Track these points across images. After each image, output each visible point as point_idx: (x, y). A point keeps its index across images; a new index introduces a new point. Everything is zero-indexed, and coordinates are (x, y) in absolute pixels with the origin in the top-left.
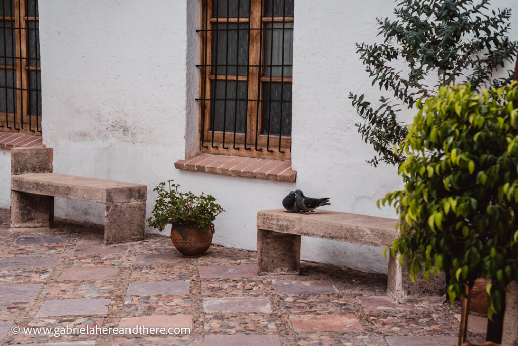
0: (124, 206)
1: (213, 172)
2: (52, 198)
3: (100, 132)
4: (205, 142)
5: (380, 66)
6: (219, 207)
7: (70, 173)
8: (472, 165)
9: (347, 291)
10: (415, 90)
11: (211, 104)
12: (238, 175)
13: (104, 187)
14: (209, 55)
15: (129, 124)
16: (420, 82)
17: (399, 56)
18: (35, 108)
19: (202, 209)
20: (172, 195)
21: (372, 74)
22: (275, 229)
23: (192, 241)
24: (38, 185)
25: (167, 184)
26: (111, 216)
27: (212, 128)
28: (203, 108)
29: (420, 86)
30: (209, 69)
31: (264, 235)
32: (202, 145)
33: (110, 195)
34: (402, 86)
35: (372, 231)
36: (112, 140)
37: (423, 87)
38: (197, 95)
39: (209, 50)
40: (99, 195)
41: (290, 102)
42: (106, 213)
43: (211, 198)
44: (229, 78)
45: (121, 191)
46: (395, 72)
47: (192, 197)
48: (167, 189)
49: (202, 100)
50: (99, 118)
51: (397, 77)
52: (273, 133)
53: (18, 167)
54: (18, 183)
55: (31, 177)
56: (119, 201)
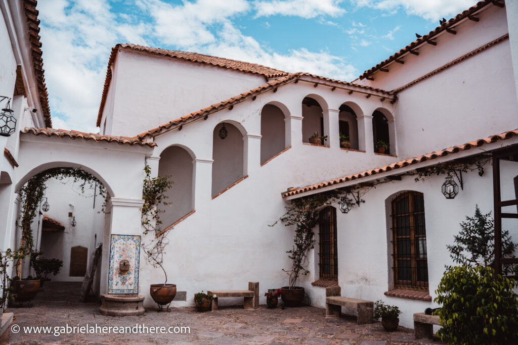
0: (365, 310)
1: (398, 297)
2: (341, 306)
3: (357, 281)
4: (396, 284)
5: (458, 254)
6: (399, 311)
7: (348, 296)
8: (462, 299)
10: (474, 263)
11: (398, 269)
13: (356, 302)
14: (396, 250)
15: (368, 277)
16: (476, 260)
17: (464, 250)
18: (336, 272)
19: (393, 311)
20: (381, 306)
21: (452, 258)
22: (420, 321)
24: (334, 301)
25: (380, 302)
26: (359, 314)
27: (399, 279)
28: (395, 271)
29: (476, 262)
30: (396, 256)
31: (417, 323)
32: (395, 286)
33: (359, 305)
34: (468, 262)
36: (362, 284)
37: (478, 262)
38: (392, 266)
39: (396, 248)
40: (355, 305)
41: (427, 268)
42: (357, 312)
43: (396, 307)
44: (404, 259)
45: (363, 304)
46: (464, 256)
47: (389, 307)
48: (380, 303)
49: (394, 268)
50: (357, 275)
51: (465, 258)
52: (422, 281)
53: (328, 294)
54: (328, 300)
55: (332, 298)
56: (363, 308)
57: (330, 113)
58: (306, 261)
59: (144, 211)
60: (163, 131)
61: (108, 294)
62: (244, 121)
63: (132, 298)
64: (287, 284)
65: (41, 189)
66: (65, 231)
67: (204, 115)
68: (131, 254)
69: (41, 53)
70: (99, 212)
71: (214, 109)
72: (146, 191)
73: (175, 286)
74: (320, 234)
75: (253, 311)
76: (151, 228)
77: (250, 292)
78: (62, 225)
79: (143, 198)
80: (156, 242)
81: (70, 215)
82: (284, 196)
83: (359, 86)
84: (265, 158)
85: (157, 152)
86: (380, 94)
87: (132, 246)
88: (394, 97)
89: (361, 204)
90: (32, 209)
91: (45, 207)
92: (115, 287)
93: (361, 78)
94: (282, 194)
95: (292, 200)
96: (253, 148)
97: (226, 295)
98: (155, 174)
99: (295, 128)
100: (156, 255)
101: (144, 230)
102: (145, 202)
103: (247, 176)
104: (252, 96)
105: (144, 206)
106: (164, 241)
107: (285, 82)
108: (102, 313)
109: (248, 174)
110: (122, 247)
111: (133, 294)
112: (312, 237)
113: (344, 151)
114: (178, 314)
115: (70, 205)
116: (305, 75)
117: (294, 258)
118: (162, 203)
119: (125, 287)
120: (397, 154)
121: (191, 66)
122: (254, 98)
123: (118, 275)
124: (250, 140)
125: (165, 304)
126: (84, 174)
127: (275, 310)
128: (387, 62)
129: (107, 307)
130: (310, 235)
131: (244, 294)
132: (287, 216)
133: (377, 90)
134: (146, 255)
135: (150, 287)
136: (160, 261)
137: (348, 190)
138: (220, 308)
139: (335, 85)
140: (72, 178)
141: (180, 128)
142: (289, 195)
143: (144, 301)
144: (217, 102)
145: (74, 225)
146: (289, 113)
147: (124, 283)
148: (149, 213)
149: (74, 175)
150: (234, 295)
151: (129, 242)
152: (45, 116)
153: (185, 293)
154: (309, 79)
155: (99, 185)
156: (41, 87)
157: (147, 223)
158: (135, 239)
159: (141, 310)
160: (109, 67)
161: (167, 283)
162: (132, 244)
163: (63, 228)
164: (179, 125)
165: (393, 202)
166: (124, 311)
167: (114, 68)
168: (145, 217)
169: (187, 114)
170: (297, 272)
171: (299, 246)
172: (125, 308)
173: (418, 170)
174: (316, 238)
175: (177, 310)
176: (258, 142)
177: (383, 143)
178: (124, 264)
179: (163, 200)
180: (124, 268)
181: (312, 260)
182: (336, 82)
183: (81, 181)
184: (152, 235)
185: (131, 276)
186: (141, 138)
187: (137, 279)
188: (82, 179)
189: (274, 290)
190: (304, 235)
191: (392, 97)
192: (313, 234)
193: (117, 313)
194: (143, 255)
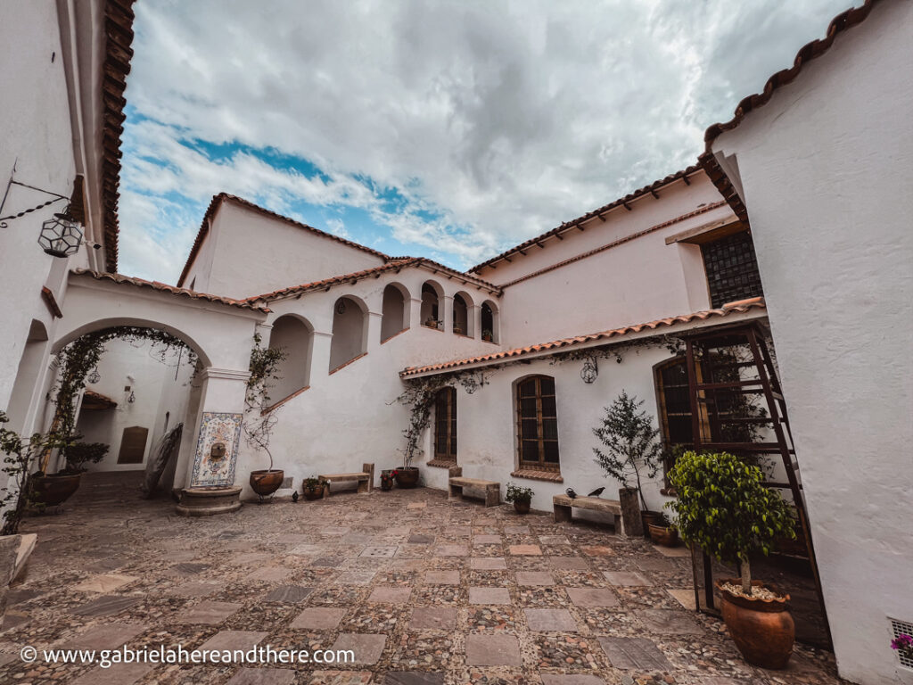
0: (492, 492)
1: (527, 478)
2: (461, 488)
3: (479, 461)
4: (521, 465)
6: (532, 493)
9: (597, 533)
11: (523, 450)
12: (537, 479)
13: (485, 484)
15: (491, 458)
18: (454, 451)
19: (526, 493)
20: (513, 488)
22: (561, 504)
23: (523, 507)
25: (510, 483)
26: (488, 496)
27: (524, 459)
28: (519, 451)
30: (521, 437)
31: (556, 506)
33: (488, 487)
35: (608, 506)
36: (484, 464)
38: (517, 447)
39: (521, 430)
40: (483, 487)
42: (486, 495)
43: (530, 490)
44: (530, 440)
45: (491, 485)
47: (521, 489)
50: (479, 456)
52: (551, 462)
53: (451, 475)
54: (451, 482)
55: (455, 479)
56: (491, 489)
57: (446, 300)
58: (421, 441)
59: (250, 385)
60: (279, 297)
61: (191, 487)
62: (366, 298)
63: (226, 491)
64: (401, 464)
65: (95, 353)
66: (118, 408)
67: (325, 286)
68: (228, 435)
69: (119, 167)
70: (185, 385)
71: (337, 281)
72: (254, 362)
73: (282, 472)
74: (436, 414)
75: (369, 496)
76: (256, 405)
77: (365, 474)
78: (114, 400)
79: (250, 370)
80: (261, 421)
81: (127, 389)
82: (402, 375)
83: (473, 278)
84: (385, 336)
85: (270, 320)
86: (489, 288)
87: (230, 426)
88: (500, 292)
89: (485, 385)
90: (77, 377)
91: (92, 378)
92: (201, 478)
93: (470, 271)
94: (400, 373)
95: (409, 380)
96: (374, 325)
97: (340, 479)
98: (265, 344)
99: (414, 309)
100: (261, 436)
101: (248, 407)
102: (253, 375)
103: (366, 354)
104: (376, 274)
105: (251, 379)
106: (272, 420)
107: (408, 265)
108: (181, 514)
109: (368, 351)
110: (217, 427)
111: (225, 487)
112: (428, 416)
113: (456, 336)
114: (284, 505)
115: (129, 378)
116: (427, 261)
117: (409, 437)
118: (272, 376)
119: (216, 477)
120: (500, 343)
121: (309, 234)
122: (378, 277)
123: (207, 463)
124: (371, 317)
125: (268, 494)
126: (168, 337)
127: (391, 493)
128: (497, 259)
129: (188, 505)
130: (427, 414)
131: (359, 477)
132: (404, 395)
133: (487, 284)
134: (248, 437)
135: (250, 474)
136: (264, 443)
137: (471, 371)
138: (333, 494)
139: (452, 274)
140: (149, 341)
141: (299, 297)
142: (408, 374)
143: (241, 493)
144: (340, 274)
145: (131, 401)
146: (409, 295)
147: (214, 472)
148: (255, 387)
149: (152, 337)
150: (348, 478)
151: (227, 421)
152: (107, 261)
153: (291, 480)
154: (429, 265)
155: (188, 353)
156: (110, 218)
157: (253, 399)
158: (235, 418)
159: (237, 505)
160: (205, 219)
161: (272, 469)
162: (231, 425)
163: (115, 405)
164: (298, 293)
165: (518, 385)
166: (214, 509)
167: (212, 222)
168: (251, 392)
169: (307, 283)
170: (411, 452)
171: (416, 426)
172: (216, 504)
173: (555, 355)
174: (432, 418)
175: (280, 500)
176: (379, 320)
177: (488, 332)
178: (219, 448)
179: (273, 374)
180: (217, 453)
181: (427, 440)
182: (454, 271)
183: (161, 345)
184: (256, 413)
185: (225, 462)
186: (251, 302)
187: (233, 465)
188: (164, 342)
189: (389, 471)
190: (421, 415)
191: (498, 291)
192: (429, 413)
193: (203, 512)
194: (244, 436)
